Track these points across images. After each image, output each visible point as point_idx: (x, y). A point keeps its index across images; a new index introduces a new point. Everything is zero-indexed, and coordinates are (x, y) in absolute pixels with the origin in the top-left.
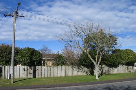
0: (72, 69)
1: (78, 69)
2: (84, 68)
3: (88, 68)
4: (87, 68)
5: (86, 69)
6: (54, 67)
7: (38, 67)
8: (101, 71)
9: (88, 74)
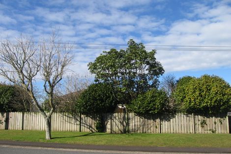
0: (62, 118)
1: (73, 120)
2: (86, 118)
3: (94, 118)
4: (91, 118)
5: (89, 120)
6: (34, 115)
7: (12, 114)
8: (124, 126)
9: (93, 130)
